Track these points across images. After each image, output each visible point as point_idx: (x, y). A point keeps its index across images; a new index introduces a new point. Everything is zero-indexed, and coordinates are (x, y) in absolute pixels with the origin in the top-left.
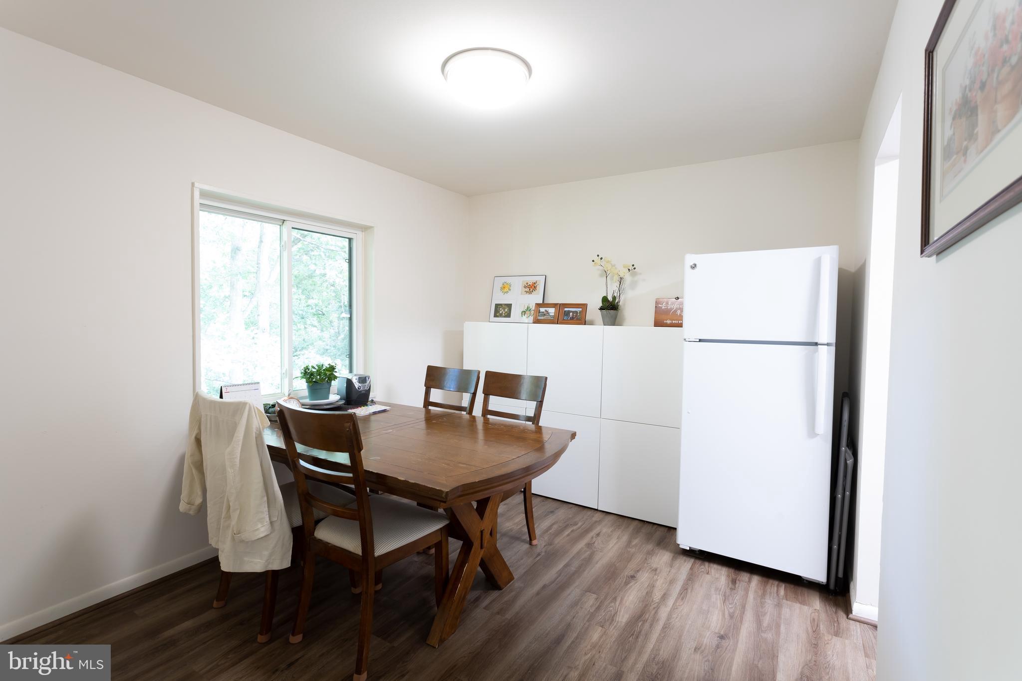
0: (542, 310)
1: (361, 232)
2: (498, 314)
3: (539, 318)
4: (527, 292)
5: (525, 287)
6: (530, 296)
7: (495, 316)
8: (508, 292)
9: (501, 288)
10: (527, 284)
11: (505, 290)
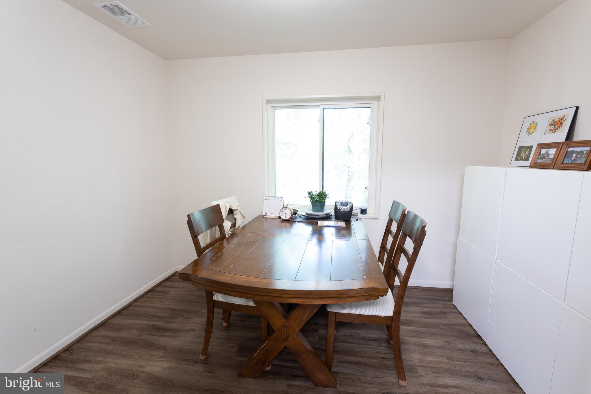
0: (543, 151)
1: (377, 101)
2: (518, 158)
3: (538, 161)
4: (551, 130)
5: (551, 125)
6: (554, 134)
7: (517, 160)
8: (533, 132)
9: (528, 129)
10: (554, 120)
11: (531, 131)
